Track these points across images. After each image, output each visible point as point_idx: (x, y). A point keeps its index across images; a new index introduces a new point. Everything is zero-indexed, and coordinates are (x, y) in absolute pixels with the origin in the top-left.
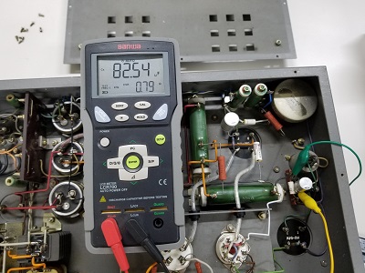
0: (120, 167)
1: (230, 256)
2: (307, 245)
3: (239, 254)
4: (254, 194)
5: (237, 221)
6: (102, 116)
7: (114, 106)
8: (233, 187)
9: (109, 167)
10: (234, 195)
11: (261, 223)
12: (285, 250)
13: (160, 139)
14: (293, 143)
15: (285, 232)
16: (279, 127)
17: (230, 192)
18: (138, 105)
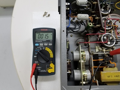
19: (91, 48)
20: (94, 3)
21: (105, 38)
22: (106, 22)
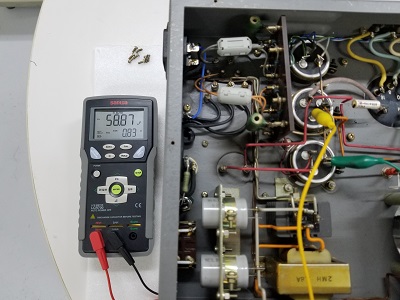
0: (107, 193)
6: (95, 154)
7: (104, 147)
9: (99, 192)
13: (138, 172)
18: (122, 147)
19: (260, 183)
20: (271, 49)
21: (305, 155)
22: (312, 105)
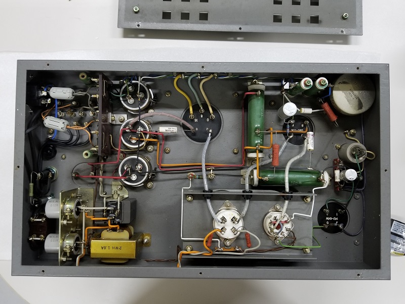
1: (275, 231)
2: (344, 226)
3: (284, 230)
4: (302, 178)
5: (284, 202)
8: (284, 172)
10: (284, 179)
11: (305, 205)
12: (323, 229)
14: (345, 134)
15: (325, 213)
16: (334, 118)
17: (281, 176)
